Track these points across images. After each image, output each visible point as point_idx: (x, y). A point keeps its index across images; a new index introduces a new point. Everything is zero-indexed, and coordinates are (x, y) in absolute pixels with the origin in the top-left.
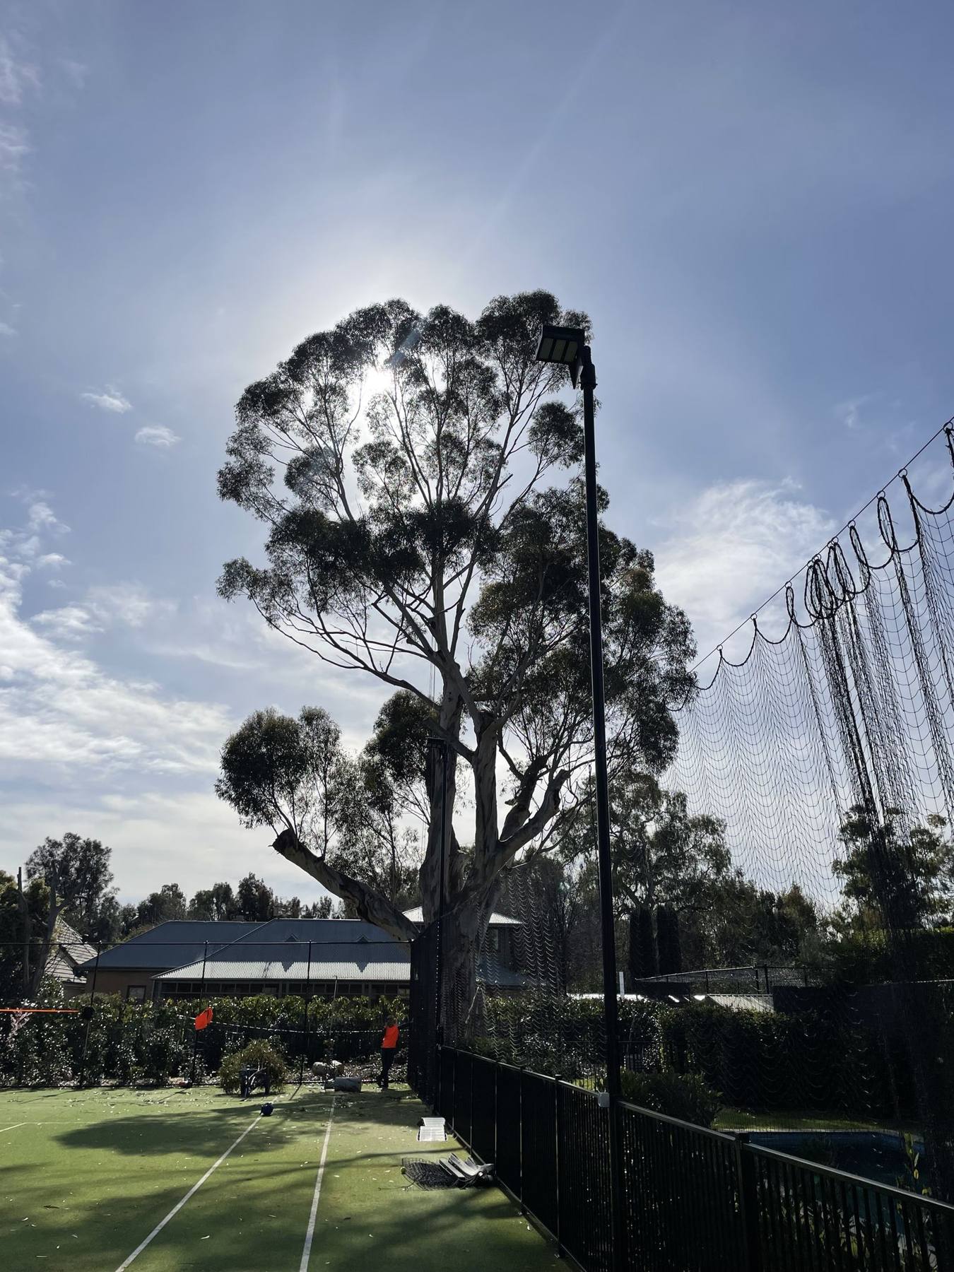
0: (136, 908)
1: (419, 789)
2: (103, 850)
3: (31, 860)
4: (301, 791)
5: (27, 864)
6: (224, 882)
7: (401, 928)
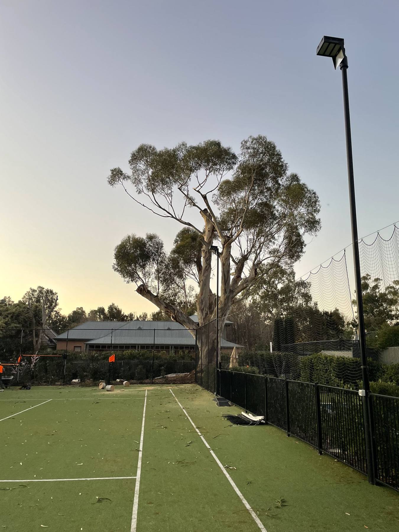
0: (67, 316)
1: (194, 269)
2: (54, 293)
3: (24, 297)
4: (147, 269)
5: (23, 298)
6: (102, 307)
7: (190, 324)
